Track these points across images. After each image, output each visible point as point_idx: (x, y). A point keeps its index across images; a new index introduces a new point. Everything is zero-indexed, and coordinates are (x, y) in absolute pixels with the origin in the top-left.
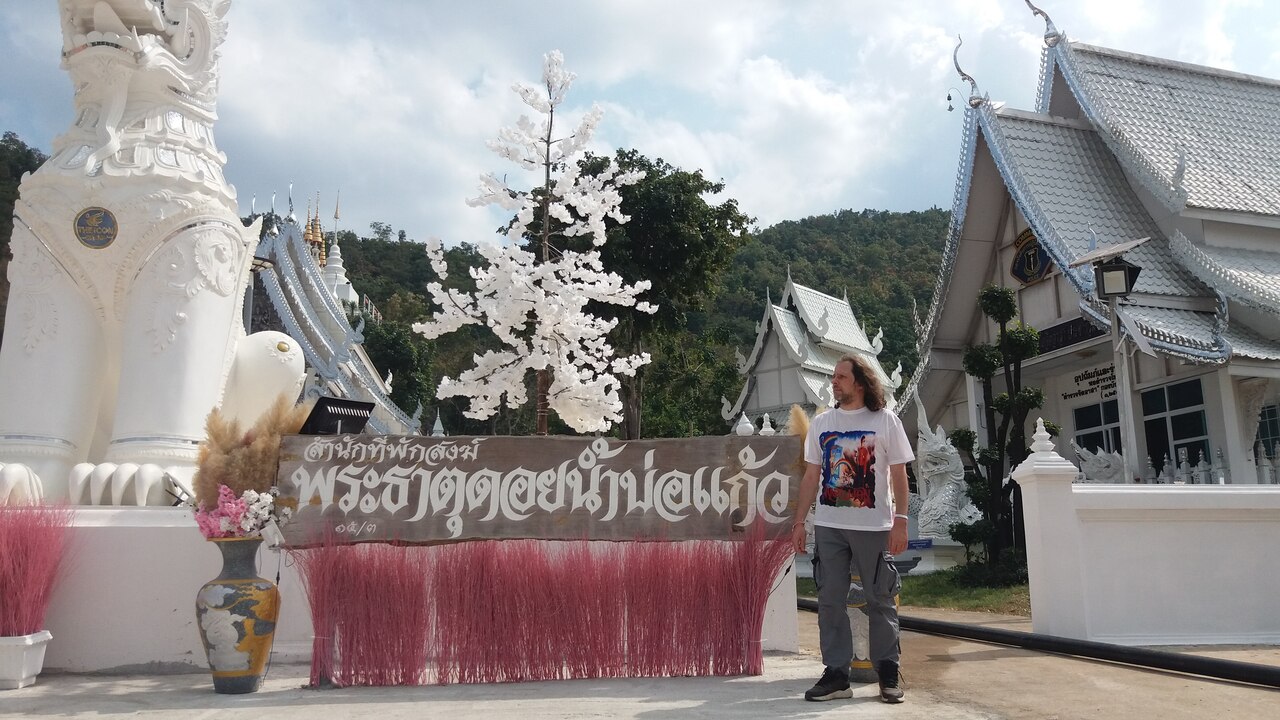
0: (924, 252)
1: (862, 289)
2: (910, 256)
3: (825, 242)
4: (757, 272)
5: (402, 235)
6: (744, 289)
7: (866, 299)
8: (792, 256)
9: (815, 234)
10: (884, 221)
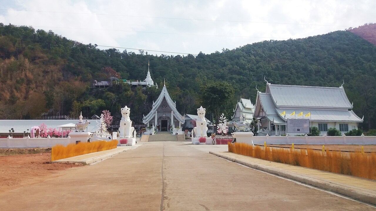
0: (286, 53)
1: (268, 65)
2: (282, 55)
3: (259, 51)
4: (240, 61)
5: (147, 53)
6: (236, 66)
7: (269, 69)
8: (250, 55)
9: (256, 48)
10: (276, 44)
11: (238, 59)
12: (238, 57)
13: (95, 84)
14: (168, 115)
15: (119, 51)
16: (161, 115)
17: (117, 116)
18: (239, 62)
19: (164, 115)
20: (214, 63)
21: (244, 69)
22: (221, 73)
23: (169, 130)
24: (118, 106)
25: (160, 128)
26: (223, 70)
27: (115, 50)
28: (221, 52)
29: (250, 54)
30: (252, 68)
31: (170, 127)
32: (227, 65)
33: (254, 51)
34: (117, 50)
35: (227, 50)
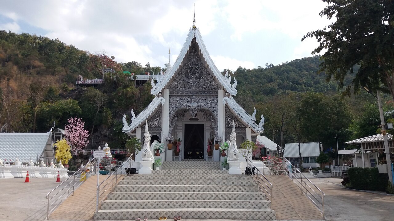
11: (288, 73)
12: (287, 72)
13: (78, 82)
14: (205, 104)
15: (140, 65)
16: (182, 104)
17: (103, 133)
18: (290, 77)
19: (194, 105)
20: (258, 78)
21: (298, 84)
22: (269, 87)
23: (211, 154)
24: (106, 114)
25: (182, 147)
26: (271, 84)
27: (135, 63)
28: (264, 67)
29: (301, 68)
30: (308, 83)
31: (214, 144)
32: (275, 80)
33: (305, 66)
34: (138, 63)
35: (271, 65)
